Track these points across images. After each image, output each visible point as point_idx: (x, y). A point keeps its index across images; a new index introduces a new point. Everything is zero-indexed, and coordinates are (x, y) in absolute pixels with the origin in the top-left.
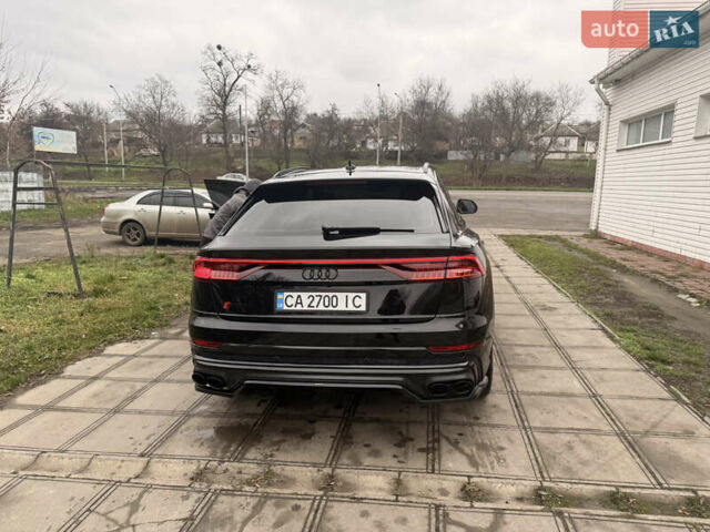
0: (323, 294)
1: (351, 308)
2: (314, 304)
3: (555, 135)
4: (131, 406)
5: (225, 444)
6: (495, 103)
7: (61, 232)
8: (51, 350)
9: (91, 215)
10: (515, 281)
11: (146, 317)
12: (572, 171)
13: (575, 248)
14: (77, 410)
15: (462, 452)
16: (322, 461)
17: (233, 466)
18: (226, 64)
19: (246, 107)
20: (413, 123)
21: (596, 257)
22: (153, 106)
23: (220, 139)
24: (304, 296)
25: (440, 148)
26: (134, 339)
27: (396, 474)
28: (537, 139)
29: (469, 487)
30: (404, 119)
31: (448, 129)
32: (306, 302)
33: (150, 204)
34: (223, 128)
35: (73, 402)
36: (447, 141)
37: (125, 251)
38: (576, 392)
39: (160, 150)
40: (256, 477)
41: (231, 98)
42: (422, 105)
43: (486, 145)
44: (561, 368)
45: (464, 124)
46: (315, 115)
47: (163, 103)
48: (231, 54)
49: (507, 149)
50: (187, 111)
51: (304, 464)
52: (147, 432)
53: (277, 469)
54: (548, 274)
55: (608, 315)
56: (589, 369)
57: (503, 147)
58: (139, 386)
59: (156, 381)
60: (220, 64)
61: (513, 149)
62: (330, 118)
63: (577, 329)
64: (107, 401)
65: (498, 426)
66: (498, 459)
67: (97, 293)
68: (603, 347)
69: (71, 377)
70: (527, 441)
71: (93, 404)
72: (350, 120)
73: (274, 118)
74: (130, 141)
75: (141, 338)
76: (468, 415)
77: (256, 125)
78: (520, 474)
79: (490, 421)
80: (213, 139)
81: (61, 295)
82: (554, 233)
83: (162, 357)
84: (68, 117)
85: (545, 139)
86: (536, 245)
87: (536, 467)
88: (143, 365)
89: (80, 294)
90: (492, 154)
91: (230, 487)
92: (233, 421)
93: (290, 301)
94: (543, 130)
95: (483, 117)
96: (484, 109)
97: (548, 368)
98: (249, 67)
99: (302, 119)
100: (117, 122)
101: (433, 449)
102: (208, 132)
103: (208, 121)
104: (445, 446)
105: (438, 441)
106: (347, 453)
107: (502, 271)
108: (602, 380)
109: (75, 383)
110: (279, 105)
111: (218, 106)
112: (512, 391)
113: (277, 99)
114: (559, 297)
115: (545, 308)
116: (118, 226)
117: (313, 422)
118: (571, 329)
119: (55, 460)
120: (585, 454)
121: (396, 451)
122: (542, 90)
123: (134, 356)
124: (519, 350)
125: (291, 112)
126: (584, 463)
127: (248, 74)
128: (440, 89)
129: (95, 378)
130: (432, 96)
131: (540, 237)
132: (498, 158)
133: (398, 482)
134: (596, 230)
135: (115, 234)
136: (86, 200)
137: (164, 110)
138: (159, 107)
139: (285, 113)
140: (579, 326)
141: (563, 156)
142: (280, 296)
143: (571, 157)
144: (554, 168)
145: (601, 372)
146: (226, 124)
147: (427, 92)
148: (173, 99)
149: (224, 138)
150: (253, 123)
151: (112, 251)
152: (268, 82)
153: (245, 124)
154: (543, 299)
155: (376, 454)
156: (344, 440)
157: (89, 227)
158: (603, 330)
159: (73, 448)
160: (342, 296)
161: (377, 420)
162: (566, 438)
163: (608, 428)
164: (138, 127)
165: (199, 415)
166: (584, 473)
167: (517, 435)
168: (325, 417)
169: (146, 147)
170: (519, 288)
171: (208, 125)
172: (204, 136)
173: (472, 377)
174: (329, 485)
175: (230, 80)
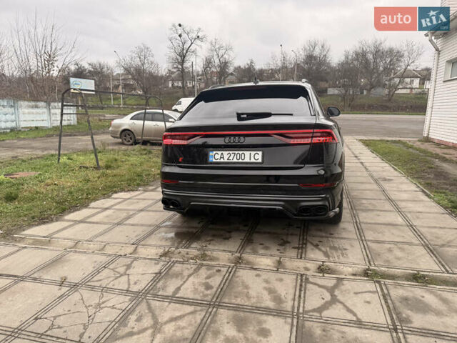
0: (236, 152)
1: (253, 160)
2: (231, 158)
3: (403, 76)
4: (128, 222)
5: (179, 240)
6: (361, 56)
7: (89, 138)
8: (82, 195)
9: (104, 128)
10: (367, 165)
11: (136, 180)
12: (414, 101)
13: (411, 147)
14: (97, 223)
15: (320, 250)
16: (235, 250)
17: (183, 251)
18: (184, 36)
19: (196, 63)
20: (304, 70)
21: (425, 152)
22: (140, 63)
23: (180, 84)
24: (225, 153)
25: (322, 86)
26: (129, 191)
27: (278, 258)
28: (390, 80)
29: (322, 267)
30: (298, 67)
31: (328, 73)
32: (226, 157)
33: (138, 119)
34: (182, 77)
35: (95, 219)
36: (327, 82)
37: (124, 147)
38: (399, 223)
39: (144, 91)
40: (196, 257)
41: (187, 58)
42: (310, 58)
43: (354, 85)
44: (391, 211)
45: (339, 71)
46: (240, 67)
47: (146, 62)
48: (187, 29)
49: (369, 87)
50: (159, 66)
51: (224, 251)
52: (136, 234)
53: (208, 253)
54: (389, 161)
55: (428, 184)
56: (410, 212)
57: (366, 85)
58: (131, 213)
59: (142, 210)
60: (180, 36)
61: (373, 87)
62: (249, 69)
63: (405, 191)
64: (114, 220)
65: (345, 238)
66: (343, 254)
67: (108, 167)
68: (422, 201)
69: (93, 208)
70: (362, 246)
71: (106, 221)
72: (262, 70)
73: (213, 69)
74: (126, 86)
75: (133, 191)
76: (326, 232)
77: (202, 75)
78: (356, 262)
79: (340, 236)
80: (176, 84)
81: (87, 168)
82: (398, 139)
83: (145, 199)
84: (90, 72)
85: (396, 79)
86: (383, 145)
87: (367, 259)
88: (134, 203)
89: (97, 168)
90: (358, 90)
91: (181, 260)
92: (184, 230)
93: (217, 157)
94: (395, 74)
95: (351, 66)
96: (352, 60)
97: (381, 211)
98: (198, 37)
99: (231, 69)
100: (118, 74)
101: (302, 247)
102: (173, 80)
103: (173, 73)
104: (309, 246)
105: (306, 244)
106: (250, 247)
107: (359, 159)
108: (418, 218)
109: (96, 211)
110: (217, 62)
111: (179, 63)
112: (356, 222)
113: (215, 57)
114: (396, 173)
115: (385, 180)
116: (119, 133)
117: (230, 232)
118: (401, 191)
119: (85, 245)
120: (399, 254)
121: (279, 247)
122: (394, 47)
123: (129, 199)
124: (364, 201)
125: (224, 65)
126: (399, 259)
127: (198, 42)
128: (322, 47)
129: (107, 209)
130: (317, 52)
131: (388, 141)
132: (362, 93)
133: (279, 262)
134: (427, 137)
135: (117, 138)
136: (100, 120)
137: (146, 66)
138: (143, 64)
139: (220, 66)
140: (406, 189)
141: (408, 91)
142: (211, 154)
143: (414, 91)
144: (402, 99)
145: (417, 214)
146: (183, 74)
147: (314, 49)
148: (151, 59)
149: (183, 83)
150: (200, 73)
151: (116, 147)
152: (210, 46)
153: (195, 74)
154: (385, 175)
155: (267, 248)
156: (248, 241)
157: (102, 135)
158: (423, 191)
159: (96, 240)
160: (247, 153)
161: (269, 233)
162: (388, 246)
163: (417, 242)
164: (130, 77)
165: (165, 227)
166: (398, 263)
167: (357, 244)
168: (237, 230)
169: (135, 89)
170: (370, 169)
171: (173, 76)
172: (170, 82)
173: (327, 204)
174: (238, 261)
175: (186, 46)
